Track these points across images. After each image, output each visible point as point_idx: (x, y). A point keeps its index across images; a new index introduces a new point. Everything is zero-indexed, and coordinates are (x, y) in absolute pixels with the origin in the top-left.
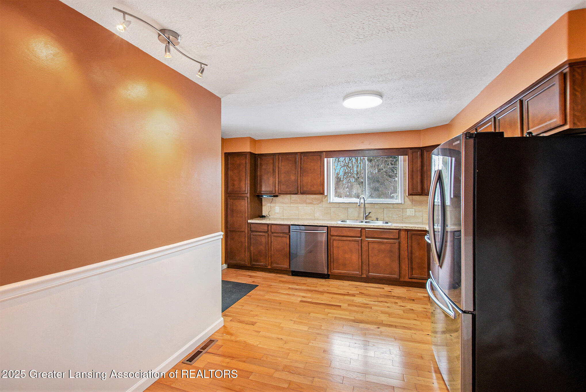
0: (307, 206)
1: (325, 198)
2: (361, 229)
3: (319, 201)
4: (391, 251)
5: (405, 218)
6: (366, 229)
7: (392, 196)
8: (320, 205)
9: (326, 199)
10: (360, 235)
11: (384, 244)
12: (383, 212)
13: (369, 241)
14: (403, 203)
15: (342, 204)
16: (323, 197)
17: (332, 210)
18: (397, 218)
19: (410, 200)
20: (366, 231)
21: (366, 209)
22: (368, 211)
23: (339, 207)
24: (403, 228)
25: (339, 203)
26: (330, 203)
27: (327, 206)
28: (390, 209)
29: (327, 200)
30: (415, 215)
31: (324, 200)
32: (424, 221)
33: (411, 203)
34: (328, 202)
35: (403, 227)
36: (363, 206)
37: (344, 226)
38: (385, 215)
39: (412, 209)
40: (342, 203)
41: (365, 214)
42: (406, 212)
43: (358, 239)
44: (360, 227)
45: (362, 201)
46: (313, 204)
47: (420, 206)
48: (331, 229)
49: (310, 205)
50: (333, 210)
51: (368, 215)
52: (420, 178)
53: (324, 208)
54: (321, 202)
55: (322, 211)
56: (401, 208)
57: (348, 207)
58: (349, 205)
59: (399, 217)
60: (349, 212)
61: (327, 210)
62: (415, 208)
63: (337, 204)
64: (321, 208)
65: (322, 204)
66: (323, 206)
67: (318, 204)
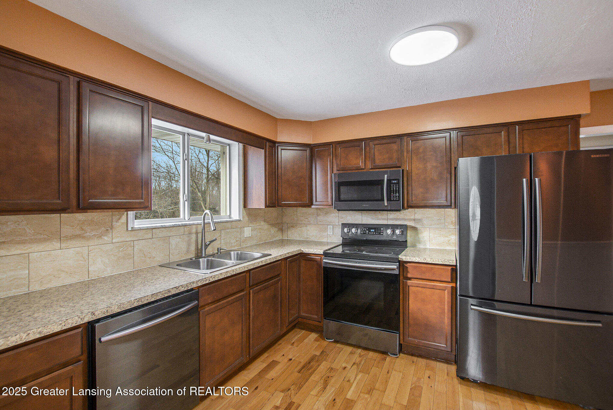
0: (63, 245)
1: (119, 219)
3: (103, 229)
4: (274, 297)
5: (243, 242)
6: (251, 271)
8: (106, 238)
9: (123, 220)
11: (269, 288)
12: (221, 237)
14: (241, 220)
15: (159, 230)
16: (114, 217)
17: (136, 247)
18: (235, 244)
19: (247, 214)
23: (152, 238)
25: (152, 229)
26: (133, 230)
27: (123, 239)
28: (228, 230)
29: (126, 223)
30: (251, 235)
31: (118, 224)
32: (258, 242)
33: (248, 218)
34: (129, 229)
38: (222, 241)
39: (249, 227)
40: (159, 228)
41: (205, 244)
42: (244, 232)
43: (242, 293)
46: (84, 238)
47: (255, 223)
49: (73, 243)
50: (139, 245)
51: (209, 245)
53: (118, 245)
54: (107, 230)
55: (112, 254)
56: (239, 227)
57: (170, 235)
58: (172, 230)
59: (237, 241)
60: (172, 245)
61: (125, 248)
62: (251, 225)
63: (149, 231)
64: (109, 247)
65: (110, 236)
66: (114, 241)
67: (100, 237)
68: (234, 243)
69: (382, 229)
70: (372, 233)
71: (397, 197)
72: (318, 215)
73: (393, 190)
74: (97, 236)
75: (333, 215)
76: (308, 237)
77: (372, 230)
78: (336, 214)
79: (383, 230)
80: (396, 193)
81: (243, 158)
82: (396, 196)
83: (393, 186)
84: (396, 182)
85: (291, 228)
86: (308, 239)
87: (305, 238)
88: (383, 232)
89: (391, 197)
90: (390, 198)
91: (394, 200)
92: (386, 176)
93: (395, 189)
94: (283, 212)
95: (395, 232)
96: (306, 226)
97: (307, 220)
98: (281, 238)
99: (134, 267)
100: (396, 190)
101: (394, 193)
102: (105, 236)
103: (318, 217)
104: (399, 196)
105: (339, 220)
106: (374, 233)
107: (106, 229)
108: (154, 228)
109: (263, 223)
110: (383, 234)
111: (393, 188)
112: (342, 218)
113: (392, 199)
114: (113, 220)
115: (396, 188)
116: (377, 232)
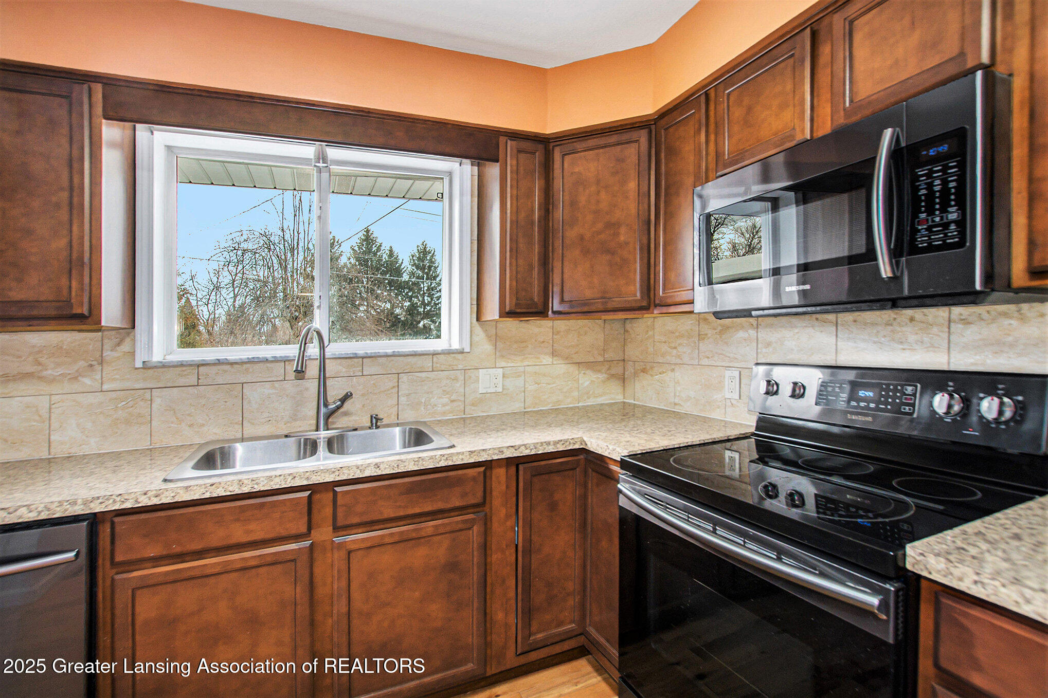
0: (1, 392)
1: (119, 344)
2: (308, 493)
3: (82, 364)
4: (452, 566)
5: (473, 405)
6: (337, 489)
7: (424, 325)
8: (87, 381)
9: (126, 347)
10: (304, 529)
11: (422, 540)
12: (396, 390)
13: (353, 547)
14: (467, 349)
15: (215, 368)
16: (106, 341)
17: (158, 400)
18: (447, 408)
19: (489, 337)
20: (339, 497)
21: (328, 383)
22: (335, 392)
23: (198, 385)
24: (503, 456)
25: (197, 366)
26: (146, 366)
27: (128, 385)
28: (424, 375)
29: (133, 354)
30: (503, 389)
31: (114, 355)
32: (530, 407)
33: (491, 347)
34: (139, 364)
35: (505, 450)
36: (313, 370)
37: (207, 495)
38: (403, 399)
39: (496, 368)
40: (214, 364)
41: (326, 405)
42: (477, 381)
43: (293, 546)
44: (305, 483)
45: (313, 350)
46: (41, 379)
48: (118, 529)
49: (21, 387)
50: (163, 400)
51: (338, 408)
52: (539, 253)
53: (114, 395)
54: (91, 366)
55: (101, 413)
56: (460, 367)
57: (245, 381)
58: (251, 370)
59: (452, 401)
60: (250, 402)
61: (130, 403)
62: (503, 364)
63: (188, 370)
64: (92, 399)
65: (98, 377)
66: (105, 387)
67: (75, 378)
68: (444, 405)
69: (909, 389)
70: (862, 404)
71: (953, 227)
72: (701, 337)
73: (931, 193)
74: (69, 377)
75: (741, 334)
76: (677, 401)
77: (862, 393)
78: (749, 331)
79: (914, 395)
80: (944, 210)
81: (476, 199)
82: (946, 226)
83: (929, 175)
84: (944, 148)
85: (642, 374)
86: (677, 407)
87: (670, 403)
88: (913, 405)
89: (915, 231)
90: (913, 239)
91: (930, 248)
92: (888, 133)
93: (937, 188)
94: (626, 331)
95: (974, 408)
96: (673, 370)
97: (675, 351)
98: (619, 398)
99: (152, 442)
100: (945, 191)
101: (931, 212)
102: (83, 376)
103: (701, 345)
104: (961, 224)
105: (759, 351)
106: (872, 405)
107: (87, 364)
108: (203, 365)
109: (547, 360)
110: (911, 414)
111: (930, 186)
112: (769, 344)
113: (922, 241)
114: (105, 347)
115: (945, 183)
116: (886, 403)
